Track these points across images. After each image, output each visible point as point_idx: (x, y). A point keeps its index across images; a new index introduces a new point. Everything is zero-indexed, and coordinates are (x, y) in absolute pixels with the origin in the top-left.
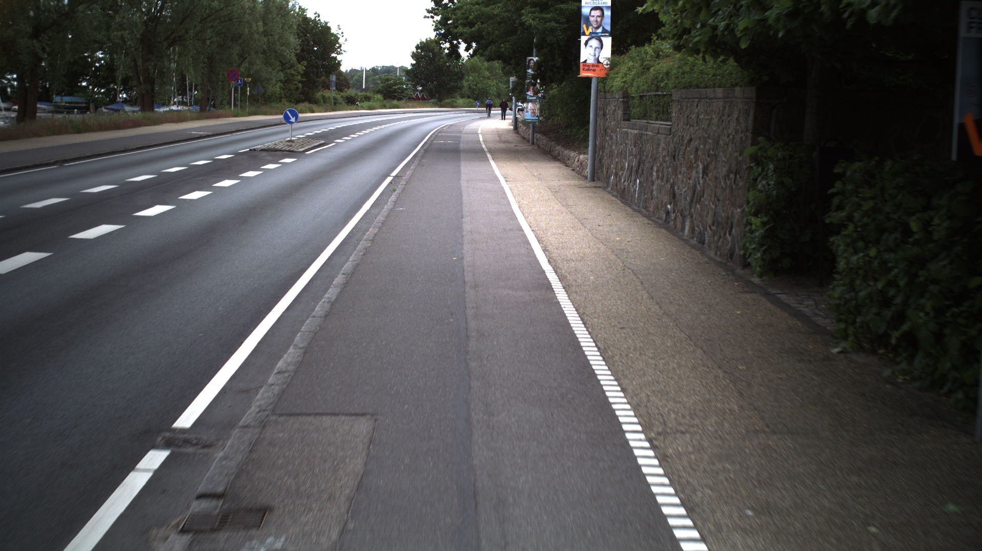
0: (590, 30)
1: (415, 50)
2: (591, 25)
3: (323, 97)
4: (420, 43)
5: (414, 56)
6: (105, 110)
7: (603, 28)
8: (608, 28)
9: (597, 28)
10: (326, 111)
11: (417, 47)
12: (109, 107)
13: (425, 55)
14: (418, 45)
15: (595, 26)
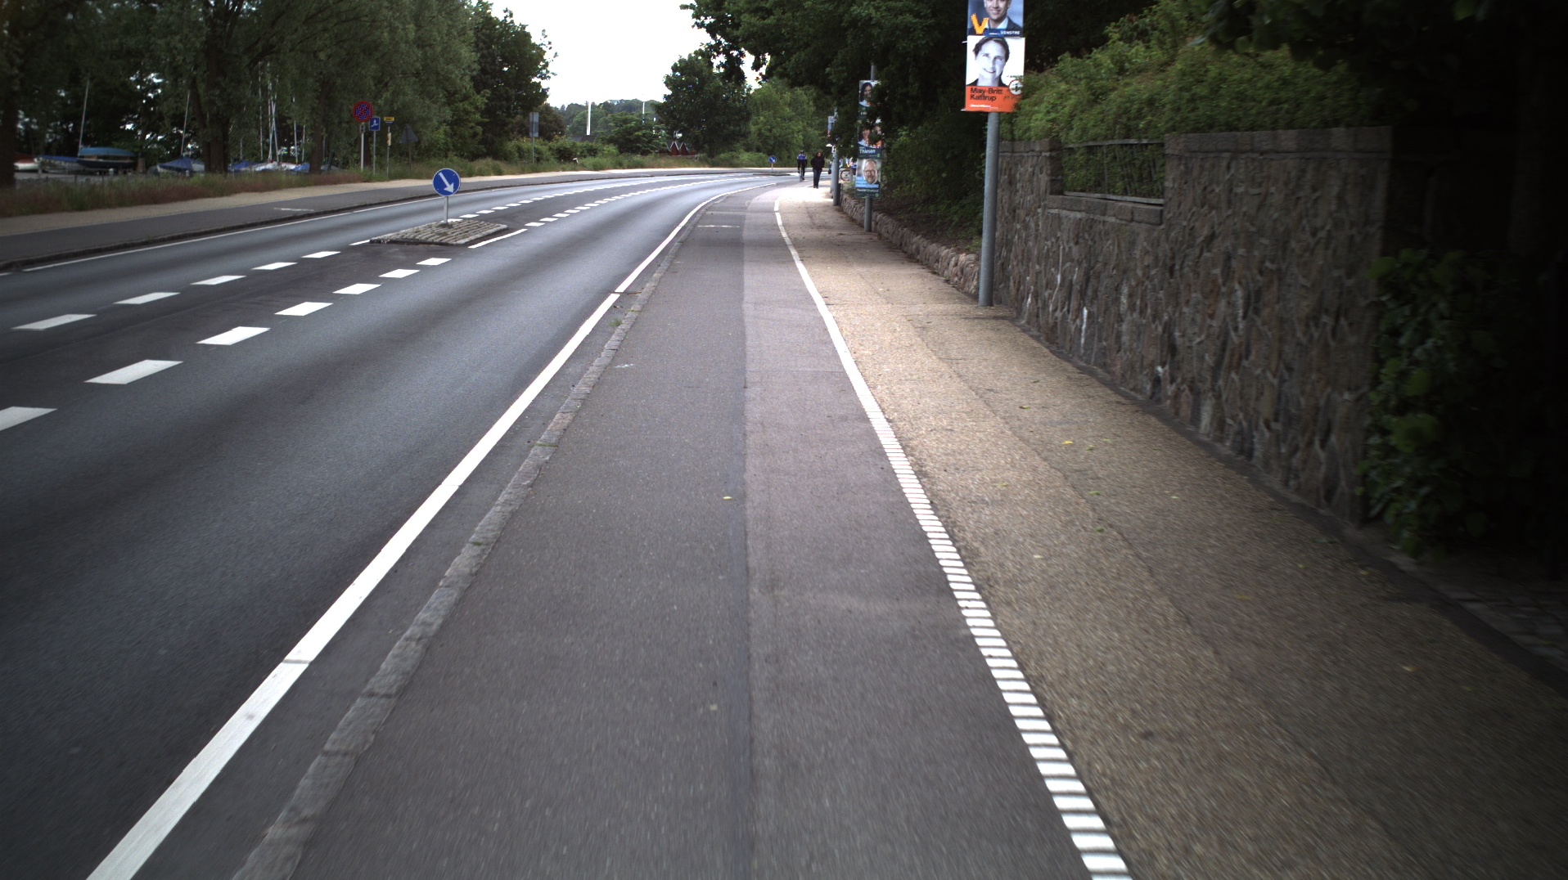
0: (985, 25)
1: (670, 73)
2: (987, 15)
3: (519, 149)
4: (680, 61)
5: (669, 82)
6: (159, 169)
7: (1010, 22)
8: (1019, 21)
9: (999, 21)
10: (523, 172)
11: (675, 68)
12: (168, 164)
13: (687, 81)
14: (675, 65)
15: (995, 17)
